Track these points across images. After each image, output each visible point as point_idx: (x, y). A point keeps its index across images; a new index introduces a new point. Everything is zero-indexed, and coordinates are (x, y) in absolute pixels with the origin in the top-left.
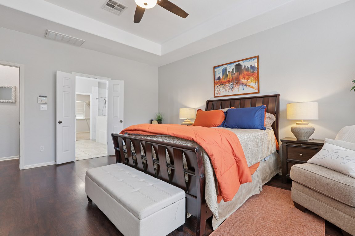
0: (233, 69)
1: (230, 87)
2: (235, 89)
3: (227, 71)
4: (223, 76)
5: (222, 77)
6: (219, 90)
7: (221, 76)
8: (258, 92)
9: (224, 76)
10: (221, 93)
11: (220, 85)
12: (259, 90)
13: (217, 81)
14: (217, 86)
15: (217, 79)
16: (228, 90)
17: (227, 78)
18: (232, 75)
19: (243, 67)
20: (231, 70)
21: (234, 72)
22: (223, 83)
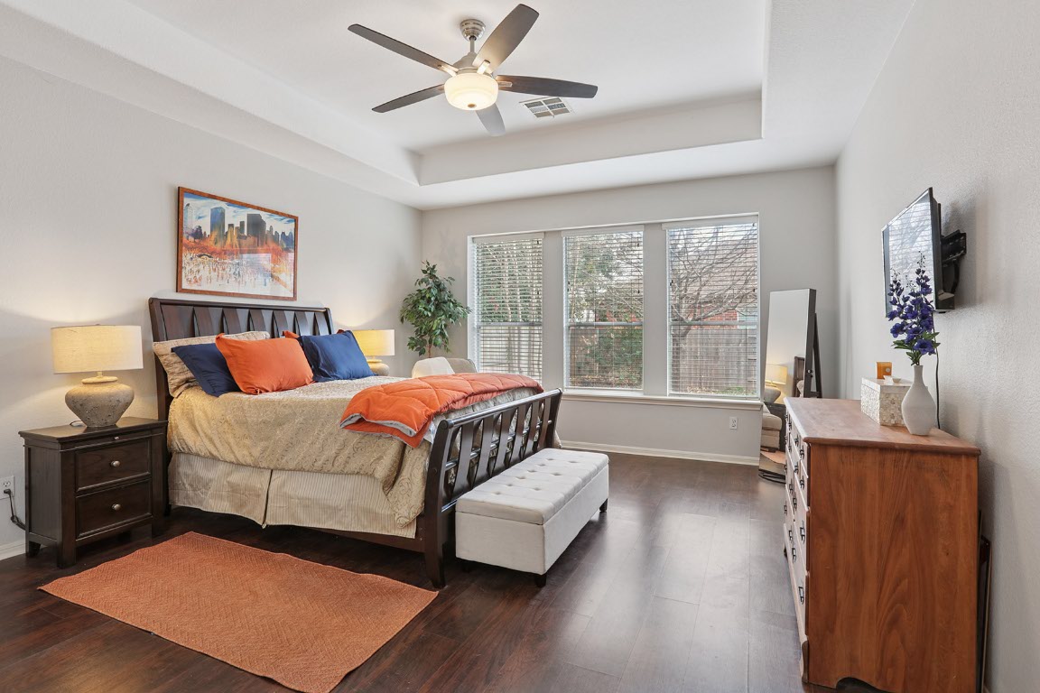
0: (242, 223)
1: (233, 270)
2: (247, 278)
3: (227, 223)
4: (211, 231)
5: (208, 233)
6: (195, 269)
7: (206, 229)
8: (294, 298)
9: (215, 234)
10: (204, 280)
11: (200, 256)
12: (295, 293)
13: (191, 239)
14: (189, 257)
15: (190, 232)
16: (225, 276)
17: (225, 243)
18: (240, 237)
19: (268, 228)
20: (237, 225)
21: (246, 234)
22: (212, 253)
